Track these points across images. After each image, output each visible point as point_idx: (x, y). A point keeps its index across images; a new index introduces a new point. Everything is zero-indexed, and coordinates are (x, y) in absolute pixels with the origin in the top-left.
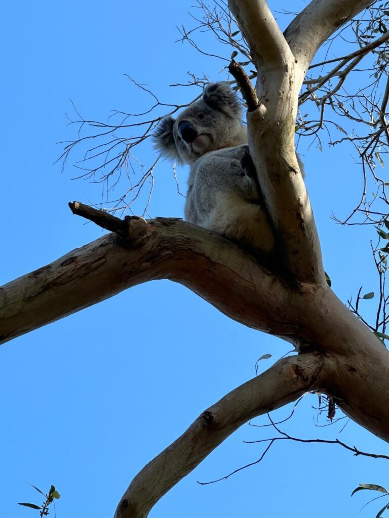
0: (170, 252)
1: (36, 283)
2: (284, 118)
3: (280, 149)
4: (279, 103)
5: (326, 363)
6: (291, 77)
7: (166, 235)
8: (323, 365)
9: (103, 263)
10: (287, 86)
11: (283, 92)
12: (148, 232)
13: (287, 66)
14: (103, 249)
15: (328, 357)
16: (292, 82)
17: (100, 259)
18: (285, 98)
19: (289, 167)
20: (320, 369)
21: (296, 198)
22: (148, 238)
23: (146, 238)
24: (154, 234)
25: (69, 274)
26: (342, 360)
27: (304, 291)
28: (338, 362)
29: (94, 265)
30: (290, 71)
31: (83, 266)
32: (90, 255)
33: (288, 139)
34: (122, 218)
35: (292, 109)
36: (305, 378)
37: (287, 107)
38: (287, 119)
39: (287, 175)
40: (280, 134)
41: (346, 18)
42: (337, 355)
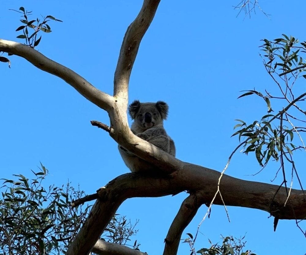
0: (117, 195)
1: (85, 229)
2: (121, 129)
3: (126, 141)
4: (117, 124)
5: (197, 196)
6: (116, 110)
7: (113, 189)
8: (196, 197)
9: (100, 211)
10: (117, 115)
11: (116, 119)
12: (107, 192)
13: (112, 107)
14: (98, 205)
15: (197, 193)
16: (118, 112)
17: (98, 210)
18: (118, 121)
19: (134, 145)
20: (196, 199)
21: (145, 152)
22: (108, 194)
23: (107, 195)
24: (109, 191)
25: (92, 221)
26: (202, 192)
27: (173, 177)
28: (201, 193)
29: (98, 213)
30: (115, 108)
31: (95, 215)
32: (95, 209)
33: (127, 135)
34: (96, 193)
35: (122, 123)
36: (191, 207)
37: (120, 124)
38: (122, 129)
39: (135, 148)
40: (123, 136)
41: (130, 64)
42: (200, 191)
